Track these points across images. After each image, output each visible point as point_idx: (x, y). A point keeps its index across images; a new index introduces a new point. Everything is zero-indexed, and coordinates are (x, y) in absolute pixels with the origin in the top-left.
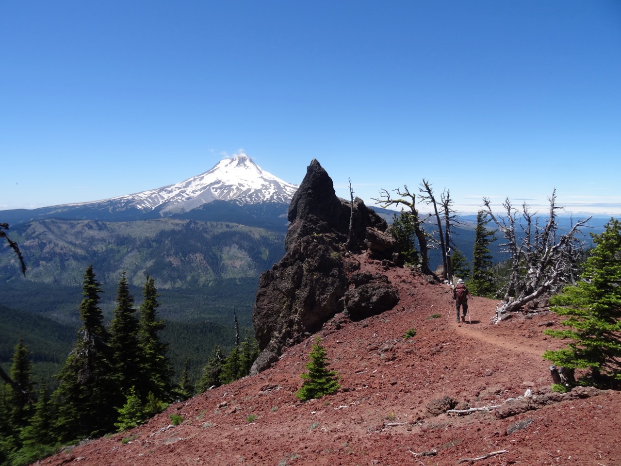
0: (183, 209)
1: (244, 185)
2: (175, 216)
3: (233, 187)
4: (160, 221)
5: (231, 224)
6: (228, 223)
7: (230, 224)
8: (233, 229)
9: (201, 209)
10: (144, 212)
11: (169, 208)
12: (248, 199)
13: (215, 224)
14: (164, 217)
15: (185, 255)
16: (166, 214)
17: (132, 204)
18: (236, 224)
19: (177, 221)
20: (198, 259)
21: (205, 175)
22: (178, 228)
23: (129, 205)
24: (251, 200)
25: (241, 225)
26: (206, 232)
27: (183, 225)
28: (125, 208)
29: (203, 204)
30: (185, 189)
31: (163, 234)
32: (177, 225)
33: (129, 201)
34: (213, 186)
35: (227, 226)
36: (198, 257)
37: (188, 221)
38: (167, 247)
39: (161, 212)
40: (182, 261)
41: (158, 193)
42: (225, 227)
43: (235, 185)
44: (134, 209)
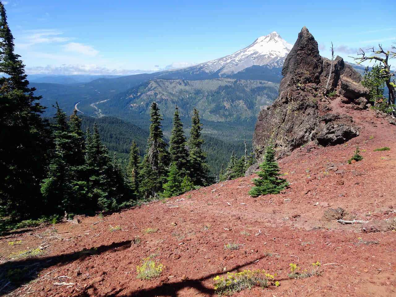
0: (233, 72)
2: (228, 76)
3: (266, 56)
4: (218, 79)
5: (263, 82)
7: (262, 81)
8: (264, 85)
9: (244, 71)
10: (210, 74)
11: (225, 71)
12: (276, 64)
13: (252, 81)
14: (221, 77)
15: (233, 101)
16: (222, 75)
17: (203, 69)
18: (266, 82)
19: (229, 80)
20: (241, 104)
21: (247, 49)
22: (229, 84)
23: (201, 70)
24: (278, 64)
25: (270, 82)
26: (247, 87)
27: (232, 82)
28: (199, 72)
29: (245, 68)
30: (235, 59)
31: (220, 88)
32: (229, 82)
33: (201, 68)
34: (252, 56)
35: (261, 83)
36: (241, 103)
37: (236, 80)
38: (223, 96)
39: (219, 74)
40: (231, 105)
41: (218, 62)
42: (259, 84)
44: (204, 72)
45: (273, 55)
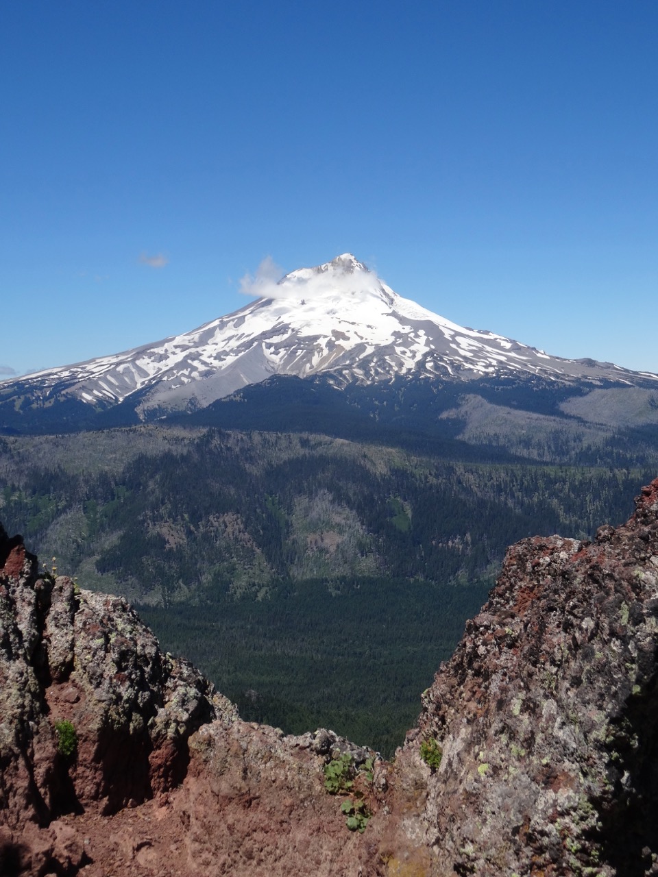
0: (193, 401)
1: (347, 334)
2: (176, 418)
3: (319, 341)
4: (134, 431)
5: (314, 438)
6: (305, 435)
7: (312, 437)
8: (320, 450)
9: (238, 398)
10: (99, 410)
11: (159, 399)
12: (359, 372)
13: (271, 436)
14: (147, 422)
15: (196, 518)
16: (152, 414)
17: (68, 390)
18: (327, 438)
19: (178, 432)
20: (229, 529)
21: (248, 312)
22: (179, 450)
23: (63, 392)
24: (367, 374)
25: (339, 441)
26: (251, 460)
27: (191, 442)
28: (52, 400)
29: (242, 387)
30: (200, 349)
31: (142, 465)
32: (178, 440)
33: (62, 385)
34: (268, 341)
35: (304, 443)
36: (229, 525)
37: (205, 430)
38: (152, 499)
39: (139, 410)
40: (189, 533)
41: (133, 361)
42: (299, 446)
43: (325, 337)
44: (74, 404)
45: (348, 339)
